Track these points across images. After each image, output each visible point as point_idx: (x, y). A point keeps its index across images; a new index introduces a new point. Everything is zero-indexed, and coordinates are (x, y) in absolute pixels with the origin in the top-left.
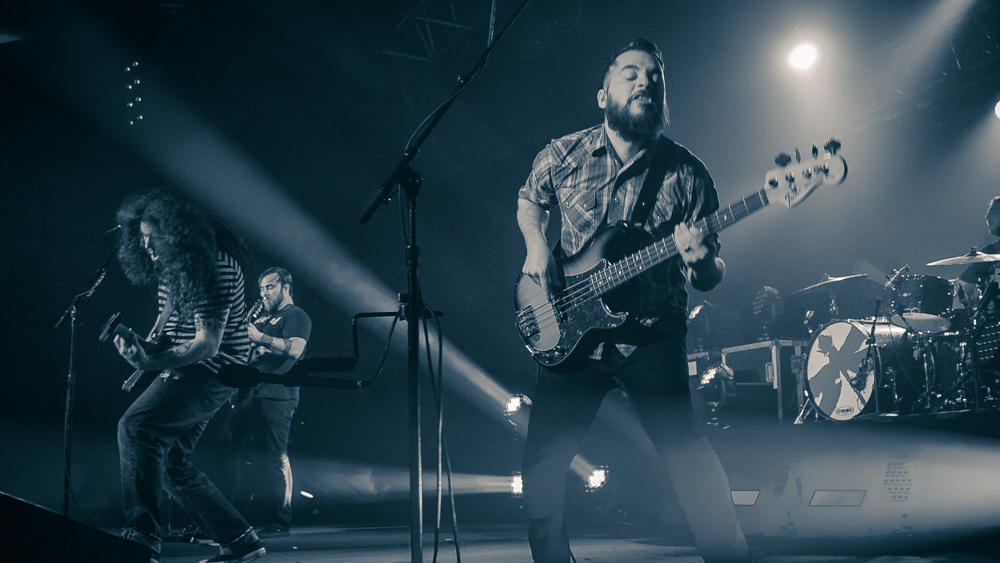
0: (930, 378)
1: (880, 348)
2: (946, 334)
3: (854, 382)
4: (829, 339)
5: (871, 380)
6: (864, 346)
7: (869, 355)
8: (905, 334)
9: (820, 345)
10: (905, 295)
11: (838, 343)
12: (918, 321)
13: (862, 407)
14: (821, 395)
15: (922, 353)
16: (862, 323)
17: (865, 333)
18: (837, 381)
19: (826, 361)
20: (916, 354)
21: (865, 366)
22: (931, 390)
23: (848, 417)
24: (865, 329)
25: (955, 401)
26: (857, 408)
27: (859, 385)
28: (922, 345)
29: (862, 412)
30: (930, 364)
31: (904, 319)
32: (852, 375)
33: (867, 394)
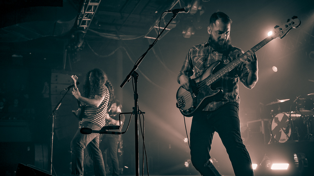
0: (309, 130)
1: (293, 121)
2: (313, 116)
3: (285, 131)
4: (277, 118)
5: (290, 131)
6: (288, 120)
7: (289, 123)
8: (301, 116)
9: (275, 120)
10: (300, 104)
11: (280, 119)
12: (304, 112)
13: (288, 139)
14: (276, 135)
15: (306, 122)
16: (287, 113)
17: (288, 116)
18: (280, 131)
19: (276, 125)
20: (304, 122)
21: (288, 126)
22: (309, 133)
23: (284, 142)
26: (287, 139)
27: (287, 132)
28: (306, 119)
30: (309, 125)
31: (300, 112)
32: (284, 129)
33: (289, 134)
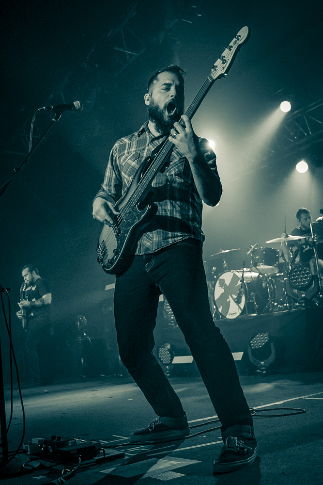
0: (271, 296)
1: (247, 283)
2: (278, 275)
3: (236, 300)
4: (223, 280)
5: (243, 299)
6: (239, 283)
7: (242, 287)
8: (259, 276)
9: (220, 284)
10: (257, 257)
11: (227, 282)
12: (263, 270)
13: (240, 312)
14: (221, 307)
15: (266, 284)
16: (238, 272)
17: (240, 277)
18: (228, 300)
19: (222, 291)
20: (264, 285)
21: (240, 292)
22: (272, 301)
23: (234, 317)
24: (239, 275)
25: (283, 306)
26: (238, 312)
27: (238, 302)
28: (266, 280)
29: (241, 314)
30: (270, 289)
31: (257, 269)
32: (235, 297)
33: (242, 305)
